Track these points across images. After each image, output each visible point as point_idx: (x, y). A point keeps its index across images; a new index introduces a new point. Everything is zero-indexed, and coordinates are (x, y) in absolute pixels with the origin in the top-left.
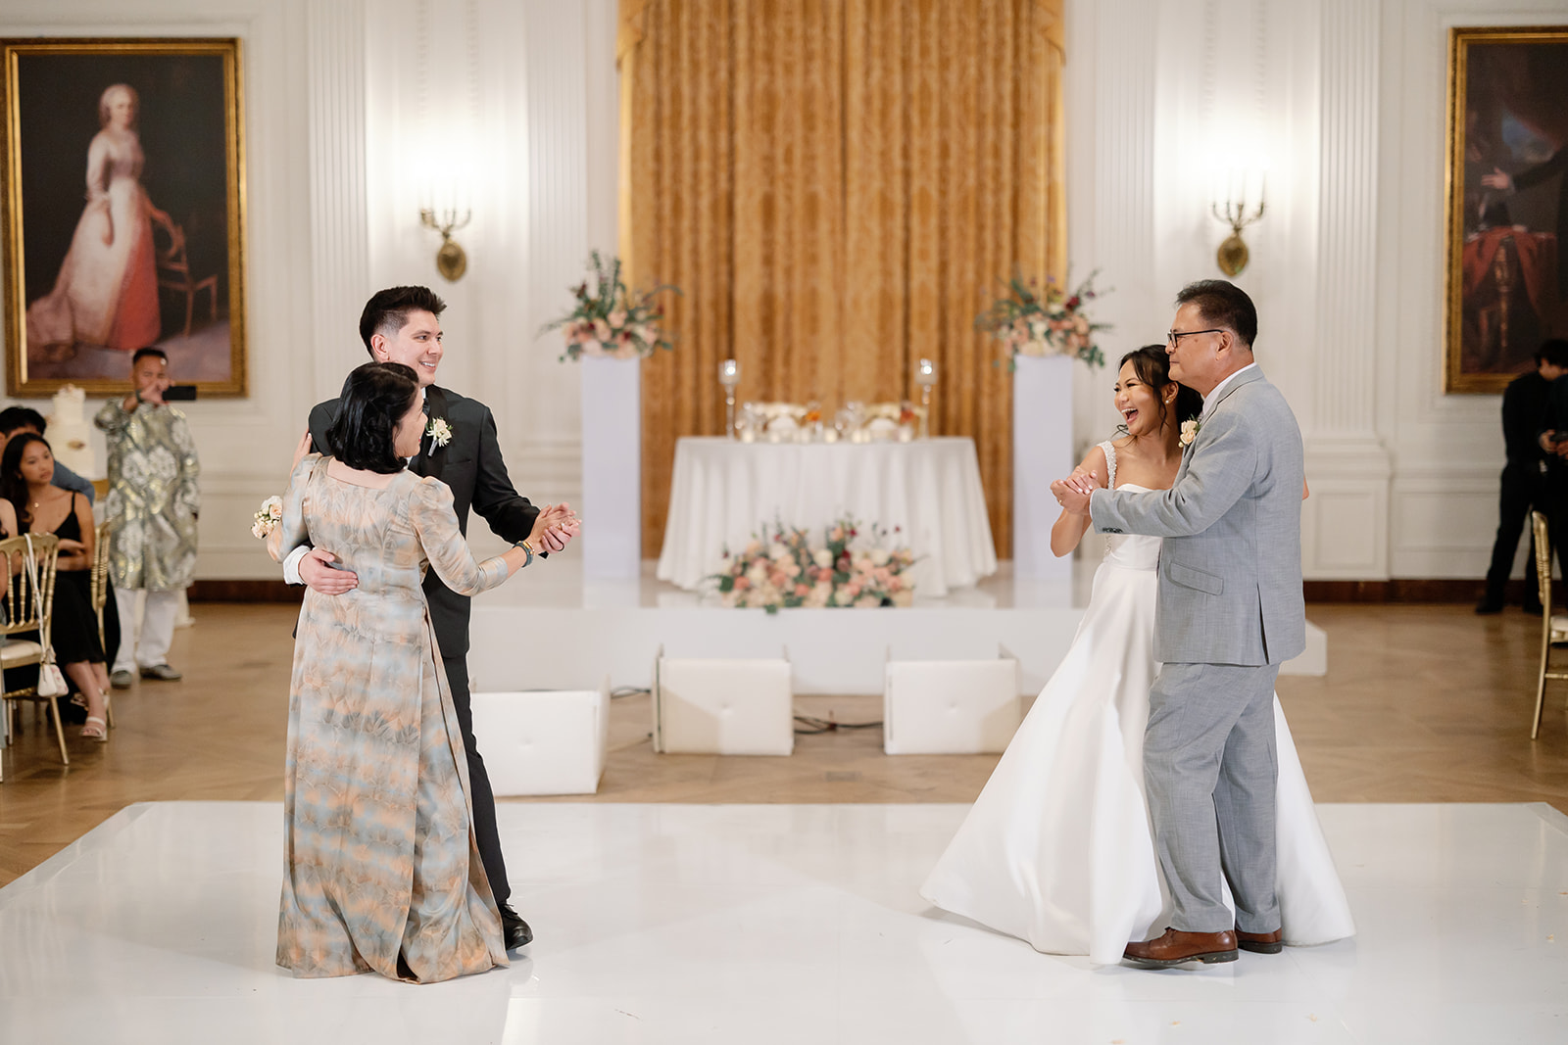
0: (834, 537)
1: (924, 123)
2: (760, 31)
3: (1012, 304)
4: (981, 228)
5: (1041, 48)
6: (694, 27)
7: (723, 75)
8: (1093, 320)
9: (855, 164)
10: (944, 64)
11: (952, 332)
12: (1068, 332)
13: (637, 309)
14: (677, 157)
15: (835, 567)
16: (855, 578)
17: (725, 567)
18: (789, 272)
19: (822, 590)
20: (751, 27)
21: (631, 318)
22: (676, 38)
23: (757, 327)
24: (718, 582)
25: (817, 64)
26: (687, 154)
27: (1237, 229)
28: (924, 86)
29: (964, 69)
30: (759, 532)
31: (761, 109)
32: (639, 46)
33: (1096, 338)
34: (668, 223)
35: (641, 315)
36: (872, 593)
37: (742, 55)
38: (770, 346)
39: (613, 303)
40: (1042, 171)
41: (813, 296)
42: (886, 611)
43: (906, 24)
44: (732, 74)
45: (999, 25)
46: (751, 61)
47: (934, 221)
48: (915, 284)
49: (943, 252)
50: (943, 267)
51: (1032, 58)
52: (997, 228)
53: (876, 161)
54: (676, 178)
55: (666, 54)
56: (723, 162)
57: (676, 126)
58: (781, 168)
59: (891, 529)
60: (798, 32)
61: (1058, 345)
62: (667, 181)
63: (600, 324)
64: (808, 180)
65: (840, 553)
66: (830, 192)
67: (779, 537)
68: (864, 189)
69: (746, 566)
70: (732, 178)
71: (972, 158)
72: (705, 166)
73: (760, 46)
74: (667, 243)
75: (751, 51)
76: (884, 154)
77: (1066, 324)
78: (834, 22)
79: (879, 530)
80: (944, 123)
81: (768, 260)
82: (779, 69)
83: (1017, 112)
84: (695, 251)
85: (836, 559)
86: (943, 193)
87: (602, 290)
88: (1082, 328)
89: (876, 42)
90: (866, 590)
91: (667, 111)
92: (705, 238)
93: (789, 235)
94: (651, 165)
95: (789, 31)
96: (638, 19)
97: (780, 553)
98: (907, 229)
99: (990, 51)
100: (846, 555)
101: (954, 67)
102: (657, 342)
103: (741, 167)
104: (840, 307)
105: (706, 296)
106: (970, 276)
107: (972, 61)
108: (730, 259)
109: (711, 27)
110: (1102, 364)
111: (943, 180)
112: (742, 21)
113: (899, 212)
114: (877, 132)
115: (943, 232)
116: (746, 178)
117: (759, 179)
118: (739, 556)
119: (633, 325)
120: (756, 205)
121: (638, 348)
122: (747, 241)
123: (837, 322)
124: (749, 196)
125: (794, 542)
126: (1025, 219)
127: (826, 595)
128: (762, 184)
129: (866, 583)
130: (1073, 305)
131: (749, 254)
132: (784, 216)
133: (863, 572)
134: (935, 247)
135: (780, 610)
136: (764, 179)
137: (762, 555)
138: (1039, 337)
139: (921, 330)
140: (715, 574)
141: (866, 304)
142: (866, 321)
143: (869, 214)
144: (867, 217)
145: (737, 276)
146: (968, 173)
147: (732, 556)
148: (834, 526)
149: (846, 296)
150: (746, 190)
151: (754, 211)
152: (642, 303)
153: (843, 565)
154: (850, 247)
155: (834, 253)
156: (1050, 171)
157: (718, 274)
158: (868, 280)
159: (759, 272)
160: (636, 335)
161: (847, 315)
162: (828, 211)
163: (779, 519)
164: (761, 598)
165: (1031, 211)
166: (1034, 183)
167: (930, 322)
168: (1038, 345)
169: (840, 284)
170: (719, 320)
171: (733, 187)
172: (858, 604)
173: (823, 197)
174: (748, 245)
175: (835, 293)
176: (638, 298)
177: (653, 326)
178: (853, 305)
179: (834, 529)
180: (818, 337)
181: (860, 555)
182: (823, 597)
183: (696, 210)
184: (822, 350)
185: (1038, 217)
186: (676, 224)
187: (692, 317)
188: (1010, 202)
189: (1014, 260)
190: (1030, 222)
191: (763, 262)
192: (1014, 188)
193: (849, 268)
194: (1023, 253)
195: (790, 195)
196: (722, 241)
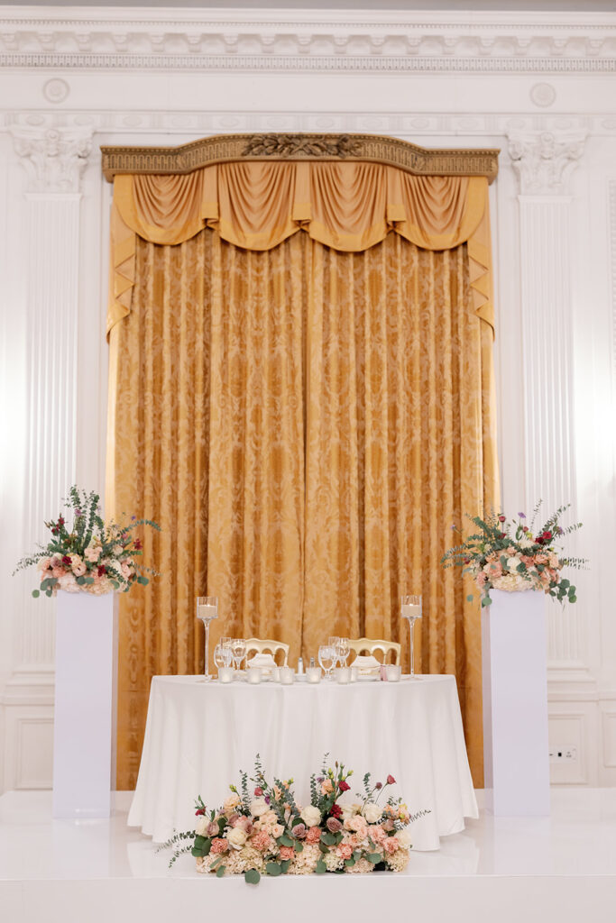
0: (322, 790)
1: (376, 389)
2: (233, 309)
4: (426, 479)
5: (475, 325)
6: (175, 306)
7: (200, 345)
8: (563, 554)
9: (315, 423)
10: (393, 339)
11: (402, 571)
12: (540, 568)
13: (114, 543)
14: (158, 416)
15: (323, 825)
16: (347, 839)
17: (201, 825)
18: (257, 518)
19: (310, 854)
20: (225, 307)
21: (107, 553)
22: (159, 315)
23: (228, 566)
24: (191, 842)
25: (282, 338)
26: (167, 413)
28: (376, 357)
29: (409, 343)
30: (239, 785)
31: (233, 375)
32: (126, 319)
33: (566, 572)
34: (149, 474)
35: (118, 550)
36: (365, 855)
37: (216, 329)
38: (239, 582)
39: (88, 539)
40: (478, 430)
41: (278, 538)
42: (383, 877)
43: (360, 306)
44: (207, 346)
45: (440, 306)
46: (224, 335)
47: (385, 473)
48: (369, 528)
49: (393, 500)
50: (394, 513)
51: (467, 335)
52: (441, 479)
53: (334, 420)
54: (157, 435)
55: (150, 328)
56: (199, 420)
57: (158, 391)
58: (250, 426)
59: (384, 782)
60: (266, 310)
62: (149, 437)
63: (75, 559)
64: (274, 438)
65: (330, 811)
66: (294, 448)
67: (261, 791)
68: (324, 445)
69: (224, 824)
70: (206, 434)
71: (417, 418)
72: (183, 423)
73: (233, 322)
74: (148, 492)
75: (225, 326)
76: (341, 414)
77: (540, 559)
78: (297, 303)
79: (372, 784)
80: (393, 390)
81: (239, 507)
82: (249, 342)
83: (456, 380)
84: (174, 497)
85: (325, 817)
86: (394, 449)
87: (79, 526)
88: (554, 564)
89: (333, 319)
90: (358, 852)
91: (150, 376)
92: (183, 486)
93: (257, 485)
94: (135, 422)
95: (258, 310)
96: (126, 298)
97: (259, 807)
98: (362, 480)
99: (432, 327)
100: (335, 811)
101: (401, 341)
102: (133, 577)
103: (215, 425)
104: (303, 548)
105: (183, 538)
106: (417, 521)
107: (417, 336)
108: (205, 506)
109: (189, 306)
110: (572, 598)
111: (393, 439)
112: (216, 301)
113: (354, 464)
114: (334, 396)
115: (394, 482)
116: (219, 434)
117: (230, 436)
118: (216, 813)
119: (108, 559)
120: (227, 458)
121: (112, 582)
122: (219, 489)
123: (300, 560)
124: (221, 450)
125: (277, 796)
126: (465, 471)
127: (314, 858)
128: (233, 439)
129: (359, 844)
130: (544, 539)
131: (221, 500)
132: (252, 467)
133: (355, 832)
134: (386, 495)
135: (262, 878)
136: (234, 435)
137: (241, 811)
138: (513, 571)
139: (375, 568)
140: (188, 833)
141: (325, 546)
142: (326, 560)
143: (328, 466)
144: (326, 469)
145: (211, 520)
146: (415, 431)
147: (208, 813)
148: (322, 776)
149: (307, 538)
150: (219, 444)
151: (226, 463)
152: (119, 538)
153: (334, 823)
154: (311, 495)
155: (297, 500)
156: (485, 429)
157: (194, 519)
158: (327, 523)
159: (230, 517)
160: (112, 570)
161: (308, 556)
162: (291, 463)
163: (259, 769)
164: (241, 863)
165: (469, 463)
166: (471, 440)
167: (383, 561)
168: (511, 579)
169: (302, 527)
170: (194, 559)
171: (208, 442)
172: (350, 869)
173: (287, 450)
174: (220, 492)
175: (297, 536)
176: (116, 533)
177: (130, 560)
178: (314, 546)
179: (321, 780)
180: (282, 574)
181: (351, 811)
182: (311, 862)
183: (174, 461)
184: (286, 586)
185: (475, 469)
186: (157, 474)
187: (170, 556)
188: (451, 456)
189: (455, 507)
190: (468, 474)
191: (233, 507)
192: (453, 444)
193: (310, 513)
194: (462, 500)
195: (258, 449)
196: (198, 489)
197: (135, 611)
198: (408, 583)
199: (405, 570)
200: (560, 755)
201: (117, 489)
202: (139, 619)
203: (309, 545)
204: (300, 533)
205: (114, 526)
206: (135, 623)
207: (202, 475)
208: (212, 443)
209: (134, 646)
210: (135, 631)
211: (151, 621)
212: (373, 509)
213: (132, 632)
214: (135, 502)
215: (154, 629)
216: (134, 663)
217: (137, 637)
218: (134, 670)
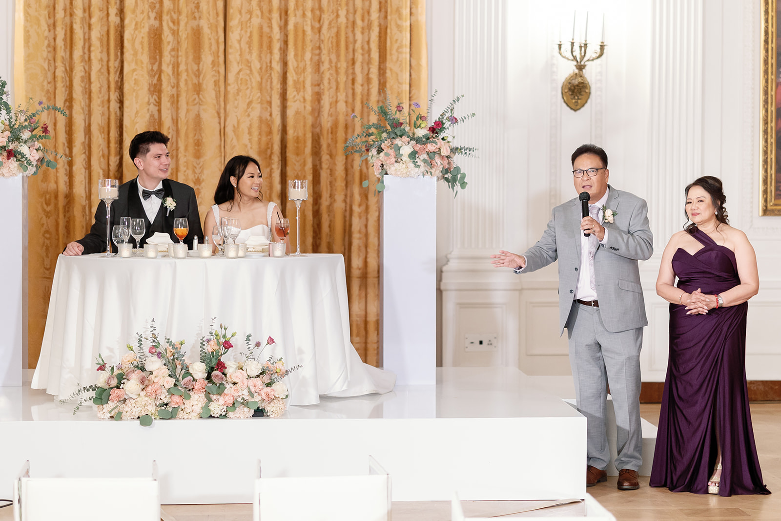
0: (209, 349)
3: (380, 128)
4: (352, 63)
8: (455, 144)
11: (325, 157)
12: (432, 154)
13: (22, 128)
15: (209, 378)
16: (229, 389)
17: (101, 379)
18: (175, 101)
19: (197, 400)
21: (15, 138)
24: (93, 394)
27: (581, 68)
30: (135, 345)
33: (458, 160)
34: (61, 53)
35: (26, 135)
36: (245, 403)
40: (406, 12)
41: (197, 123)
42: (259, 421)
47: (309, 56)
48: (290, 113)
49: (317, 84)
50: (317, 98)
52: (367, 63)
54: (69, 12)
58: (168, 3)
59: (264, 342)
61: (423, 168)
62: (60, 14)
64: (193, 16)
65: (215, 365)
67: (155, 350)
68: (244, 26)
69: (122, 377)
70: (121, 12)
74: (60, 72)
77: (431, 147)
79: (252, 343)
81: (156, 89)
84: (88, 78)
85: (210, 370)
86: (318, 31)
88: (445, 152)
90: (239, 399)
92: (96, 66)
93: (176, 66)
97: (154, 364)
98: (285, 64)
100: (221, 366)
102: (41, 160)
104: (223, 133)
105: (97, 120)
106: (342, 106)
108: (120, 88)
110: (463, 185)
111: (318, 20)
113: (277, 46)
115: (318, 65)
116: (134, 12)
117: (145, 14)
118: (115, 368)
119: (17, 143)
120: (143, 38)
121: (21, 165)
122: (134, 70)
123: (220, 146)
124: (136, 29)
125: (169, 354)
126: (391, 54)
127: (200, 405)
128: (149, 18)
129: (240, 394)
130: (436, 129)
131: (136, 82)
132: (169, 48)
133: (237, 384)
134: (309, 78)
135: (154, 421)
136: (150, 13)
137: (137, 367)
138: (405, 158)
139: (297, 154)
140: (91, 386)
141: (246, 131)
142: (246, 146)
143: (249, 47)
144: (248, 50)
145: (126, 103)
146: (340, 12)
147: (108, 368)
148: (209, 338)
149: (227, 124)
150: (134, 23)
151: (142, 43)
152: (26, 123)
153: (217, 376)
154: (231, 77)
155: (216, 83)
156: (413, 10)
157: (109, 101)
158: (248, 108)
159: (146, 100)
160: (20, 153)
161: (228, 141)
162: (211, 44)
163: (154, 332)
164: (137, 410)
165: (395, 46)
166: (399, 22)
167: (305, 147)
168: (404, 166)
169: (222, 111)
170: (109, 142)
171: (122, 20)
172: (230, 414)
173: (206, 30)
174: (135, 73)
175: (217, 120)
176: (23, 118)
177: (37, 145)
178: (234, 131)
179: (208, 341)
180: (202, 160)
181: (235, 367)
182: (198, 409)
183: (88, 40)
184: (205, 172)
185: (401, 53)
186: (68, 53)
187: (83, 140)
188: (377, 39)
189: (379, 93)
190: (394, 58)
191: (149, 90)
192: (380, 25)
193: (230, 96)
194: (388, 85)
195: (175, 28)
196: (112, 70)
197: (48, 196)
198: (331, 170)
199: (328, 157)
200: (481, 343)
201: (27, 69)
202: (52, 205)
203: (229, 130)
204: (220, 118)
205: (21, 111)
206: (48, 209)
207: (116, 55)
208: (127, 22)
209: (47, 232)
210: (48, 216)
211: (64, 207)
212: (295, 93)
213: (44, 217)
214: (45, 83)
215: (67, 215)
216: (47, 249)
217: (50, 223)
218: (47, 256)
